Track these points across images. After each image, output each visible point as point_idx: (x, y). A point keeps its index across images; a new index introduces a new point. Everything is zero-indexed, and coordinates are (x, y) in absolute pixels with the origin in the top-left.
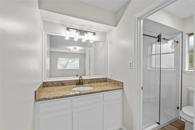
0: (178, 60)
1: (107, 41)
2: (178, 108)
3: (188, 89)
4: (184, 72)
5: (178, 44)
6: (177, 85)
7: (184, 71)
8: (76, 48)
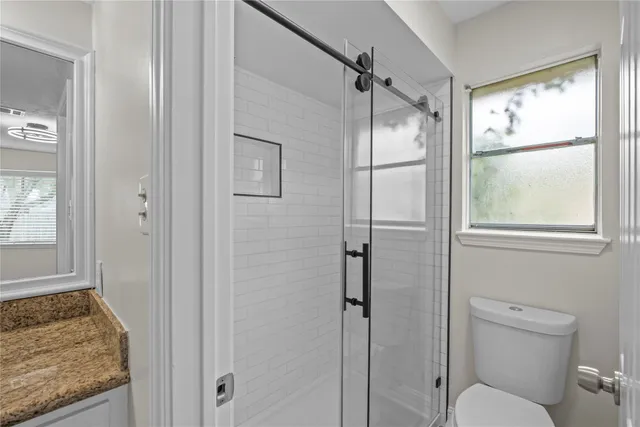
0: (438, 190)
1: (87, 59)
2: (438, 382)
3: (470, 307)
4: (457, 236)
5: (439, 124)
6: (434, 290)
7: (458, 232)
8: (44, 127)
